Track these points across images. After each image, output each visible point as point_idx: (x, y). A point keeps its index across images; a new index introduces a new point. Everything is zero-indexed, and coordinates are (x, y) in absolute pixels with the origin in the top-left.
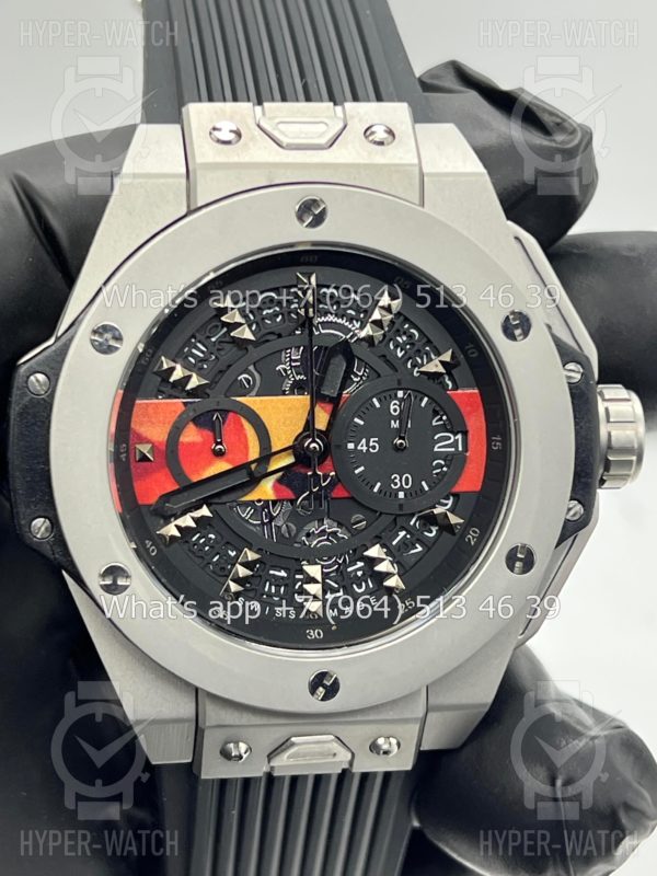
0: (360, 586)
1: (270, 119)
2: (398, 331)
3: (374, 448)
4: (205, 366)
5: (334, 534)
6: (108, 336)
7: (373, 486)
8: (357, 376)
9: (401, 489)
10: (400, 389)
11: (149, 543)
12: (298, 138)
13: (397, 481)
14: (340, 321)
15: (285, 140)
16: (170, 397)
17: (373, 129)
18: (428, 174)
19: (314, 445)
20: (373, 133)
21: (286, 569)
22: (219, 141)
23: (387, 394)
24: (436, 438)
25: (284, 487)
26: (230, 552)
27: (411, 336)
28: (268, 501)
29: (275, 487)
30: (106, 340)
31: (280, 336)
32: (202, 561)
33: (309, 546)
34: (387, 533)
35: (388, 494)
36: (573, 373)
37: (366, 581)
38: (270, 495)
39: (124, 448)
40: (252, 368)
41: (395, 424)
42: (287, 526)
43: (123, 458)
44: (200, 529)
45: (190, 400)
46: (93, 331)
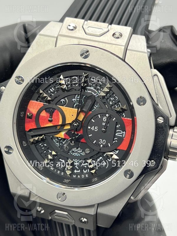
0: (85, 171)
1: (87, 25)
2: (111, 96)
3: (96, 130)
4: (53, 95)
5: (80, 153)
6: (20, 79)
7: (94, 141)
8: (96, 107)
9: (102, 144)
10: (107, 114)
13: (101, 141)
14: (94, 89)
15: (88, 32)
16: (41, 101)
19: (75, 124)
21: (64, 160)
22: (70, 30)
23: (103, 114)
24: (117, 131)
25: (67, 135)
26: (50, 151)
27: (115, 99)
28: (62, 138)
29: (65, 135)
31: (75, 90)
32: (40, 152)
33: (72, 154)
34: (96, 157)
35: (98, 144)
36: (161, 120)
37: (87, 169)
38: (63, 137)
39: (23, 113)
40: (66, 98)
41: (104, 124)
42: (66, 147)
43: (22, 116)
44: (41, 142)
45: (45, 104)
46: (16, 77)
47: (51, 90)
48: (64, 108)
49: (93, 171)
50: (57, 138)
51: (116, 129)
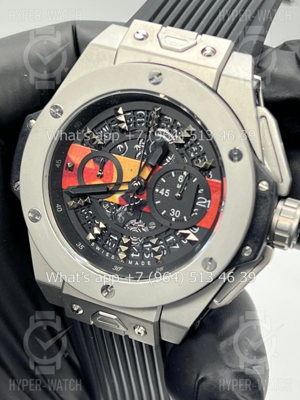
0: (147, 255)
1: (165, 34)
2: (193, 144)
3: (167, 194)
5: (141, 228)
6: (57, 110)
7: (162, 212)
8: (168, 159)
9: (174, 216)
10: (185, 171)
11: (58, 206)
13: (173, 212)
16: (88, 146)
19: (137, 184)
21: (118, 237)
22: (138, 39)
23: (179, 171)
24: (199, 198)
25: (123, 200)
26: (97, 222)
27: (199, 149)
28: (116, 204)
29: (120, 199)
30: (56, 112)
32: (83, 222)
33: (129, 230)
34: (164, 235)
35: (168, 217)
36: (264, 186)
37: (150, 253)
38: (117, 202)
39: (59, 162)
40: (125, 143)
41: (179, 186)
42: (121, 218)
43: (58, 166)
44: (85, 207)
45: (94, 150)
46: (52, 106)
47: (104, 129)
48: (121, 159)
49: (159, 257)
50: (109, 203)
51: (197, 195)
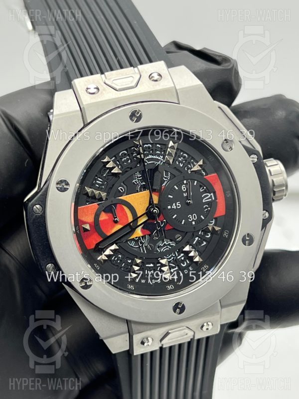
0: (184, 264)
1: (109, 79)
2: (179, 156)
3: (179, 206)
4: (103, 187)
5: (169, 244)
6: (64, 184)
7: (182, 222)
9: (193, 220)
10: (185, 180)
11: (95, 265)
12: (123, 85)
13: (191, 217)
14: (154, 157)
15: (118, 88)
16: (92, 203)
17: (152, 75)
18: (179, 89)
19: (154, 211)
20: (153, 77)
21: (153, 263)
22: (90, 93)
23: (179, 183)
24: (203, 196)
25: (145, 230)
26: (129, 261)
27: (185, 157)
28: (139, 237)
29: (142, 231)
30: (63, 186)
31: (131, 168)
33: (160, 252)
34: (191, 240)
36: (254, 159)
37: (186, 261)
38: (140, 234)
39: (78, 228)
40: (123, 184)
41: (185, 195)
42: (150, 245)
43: (78, 232)
44: (114, 254)
45: (99, 203)
46: (57, 183)
47: (97, 182)
48: (126, 198)
49: (197, 259)
50: (134, 239)
51: (200, 194)
